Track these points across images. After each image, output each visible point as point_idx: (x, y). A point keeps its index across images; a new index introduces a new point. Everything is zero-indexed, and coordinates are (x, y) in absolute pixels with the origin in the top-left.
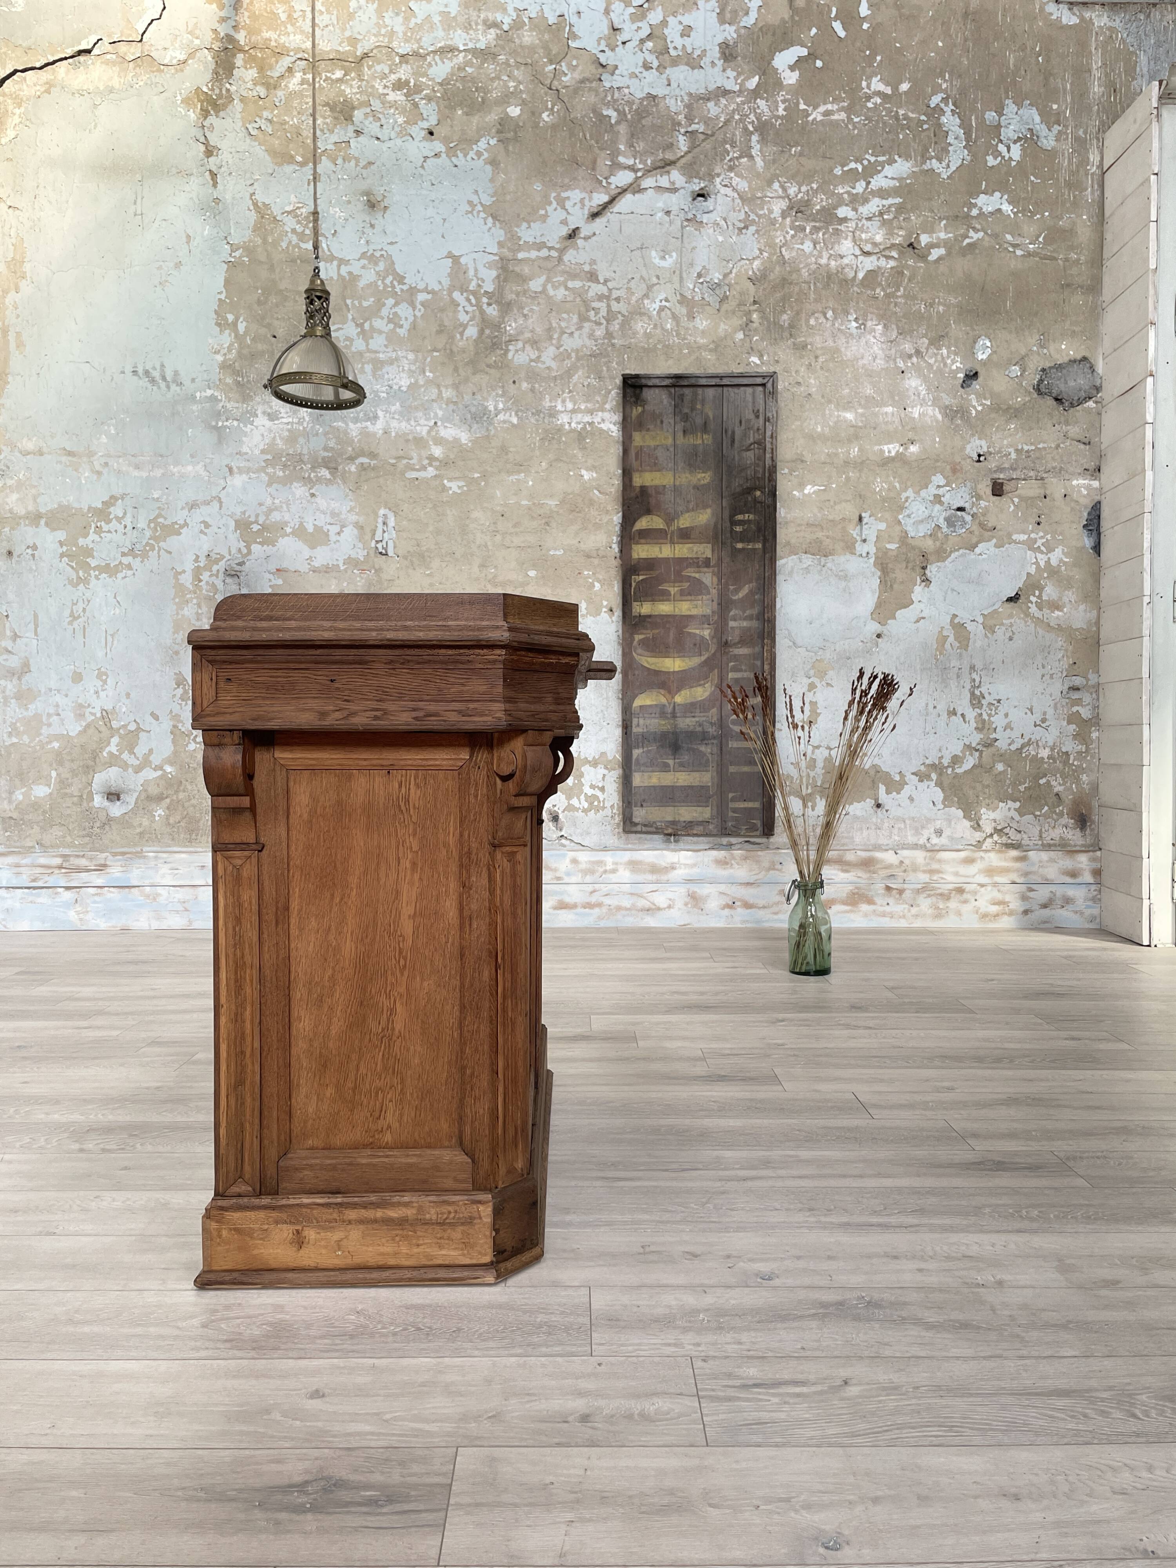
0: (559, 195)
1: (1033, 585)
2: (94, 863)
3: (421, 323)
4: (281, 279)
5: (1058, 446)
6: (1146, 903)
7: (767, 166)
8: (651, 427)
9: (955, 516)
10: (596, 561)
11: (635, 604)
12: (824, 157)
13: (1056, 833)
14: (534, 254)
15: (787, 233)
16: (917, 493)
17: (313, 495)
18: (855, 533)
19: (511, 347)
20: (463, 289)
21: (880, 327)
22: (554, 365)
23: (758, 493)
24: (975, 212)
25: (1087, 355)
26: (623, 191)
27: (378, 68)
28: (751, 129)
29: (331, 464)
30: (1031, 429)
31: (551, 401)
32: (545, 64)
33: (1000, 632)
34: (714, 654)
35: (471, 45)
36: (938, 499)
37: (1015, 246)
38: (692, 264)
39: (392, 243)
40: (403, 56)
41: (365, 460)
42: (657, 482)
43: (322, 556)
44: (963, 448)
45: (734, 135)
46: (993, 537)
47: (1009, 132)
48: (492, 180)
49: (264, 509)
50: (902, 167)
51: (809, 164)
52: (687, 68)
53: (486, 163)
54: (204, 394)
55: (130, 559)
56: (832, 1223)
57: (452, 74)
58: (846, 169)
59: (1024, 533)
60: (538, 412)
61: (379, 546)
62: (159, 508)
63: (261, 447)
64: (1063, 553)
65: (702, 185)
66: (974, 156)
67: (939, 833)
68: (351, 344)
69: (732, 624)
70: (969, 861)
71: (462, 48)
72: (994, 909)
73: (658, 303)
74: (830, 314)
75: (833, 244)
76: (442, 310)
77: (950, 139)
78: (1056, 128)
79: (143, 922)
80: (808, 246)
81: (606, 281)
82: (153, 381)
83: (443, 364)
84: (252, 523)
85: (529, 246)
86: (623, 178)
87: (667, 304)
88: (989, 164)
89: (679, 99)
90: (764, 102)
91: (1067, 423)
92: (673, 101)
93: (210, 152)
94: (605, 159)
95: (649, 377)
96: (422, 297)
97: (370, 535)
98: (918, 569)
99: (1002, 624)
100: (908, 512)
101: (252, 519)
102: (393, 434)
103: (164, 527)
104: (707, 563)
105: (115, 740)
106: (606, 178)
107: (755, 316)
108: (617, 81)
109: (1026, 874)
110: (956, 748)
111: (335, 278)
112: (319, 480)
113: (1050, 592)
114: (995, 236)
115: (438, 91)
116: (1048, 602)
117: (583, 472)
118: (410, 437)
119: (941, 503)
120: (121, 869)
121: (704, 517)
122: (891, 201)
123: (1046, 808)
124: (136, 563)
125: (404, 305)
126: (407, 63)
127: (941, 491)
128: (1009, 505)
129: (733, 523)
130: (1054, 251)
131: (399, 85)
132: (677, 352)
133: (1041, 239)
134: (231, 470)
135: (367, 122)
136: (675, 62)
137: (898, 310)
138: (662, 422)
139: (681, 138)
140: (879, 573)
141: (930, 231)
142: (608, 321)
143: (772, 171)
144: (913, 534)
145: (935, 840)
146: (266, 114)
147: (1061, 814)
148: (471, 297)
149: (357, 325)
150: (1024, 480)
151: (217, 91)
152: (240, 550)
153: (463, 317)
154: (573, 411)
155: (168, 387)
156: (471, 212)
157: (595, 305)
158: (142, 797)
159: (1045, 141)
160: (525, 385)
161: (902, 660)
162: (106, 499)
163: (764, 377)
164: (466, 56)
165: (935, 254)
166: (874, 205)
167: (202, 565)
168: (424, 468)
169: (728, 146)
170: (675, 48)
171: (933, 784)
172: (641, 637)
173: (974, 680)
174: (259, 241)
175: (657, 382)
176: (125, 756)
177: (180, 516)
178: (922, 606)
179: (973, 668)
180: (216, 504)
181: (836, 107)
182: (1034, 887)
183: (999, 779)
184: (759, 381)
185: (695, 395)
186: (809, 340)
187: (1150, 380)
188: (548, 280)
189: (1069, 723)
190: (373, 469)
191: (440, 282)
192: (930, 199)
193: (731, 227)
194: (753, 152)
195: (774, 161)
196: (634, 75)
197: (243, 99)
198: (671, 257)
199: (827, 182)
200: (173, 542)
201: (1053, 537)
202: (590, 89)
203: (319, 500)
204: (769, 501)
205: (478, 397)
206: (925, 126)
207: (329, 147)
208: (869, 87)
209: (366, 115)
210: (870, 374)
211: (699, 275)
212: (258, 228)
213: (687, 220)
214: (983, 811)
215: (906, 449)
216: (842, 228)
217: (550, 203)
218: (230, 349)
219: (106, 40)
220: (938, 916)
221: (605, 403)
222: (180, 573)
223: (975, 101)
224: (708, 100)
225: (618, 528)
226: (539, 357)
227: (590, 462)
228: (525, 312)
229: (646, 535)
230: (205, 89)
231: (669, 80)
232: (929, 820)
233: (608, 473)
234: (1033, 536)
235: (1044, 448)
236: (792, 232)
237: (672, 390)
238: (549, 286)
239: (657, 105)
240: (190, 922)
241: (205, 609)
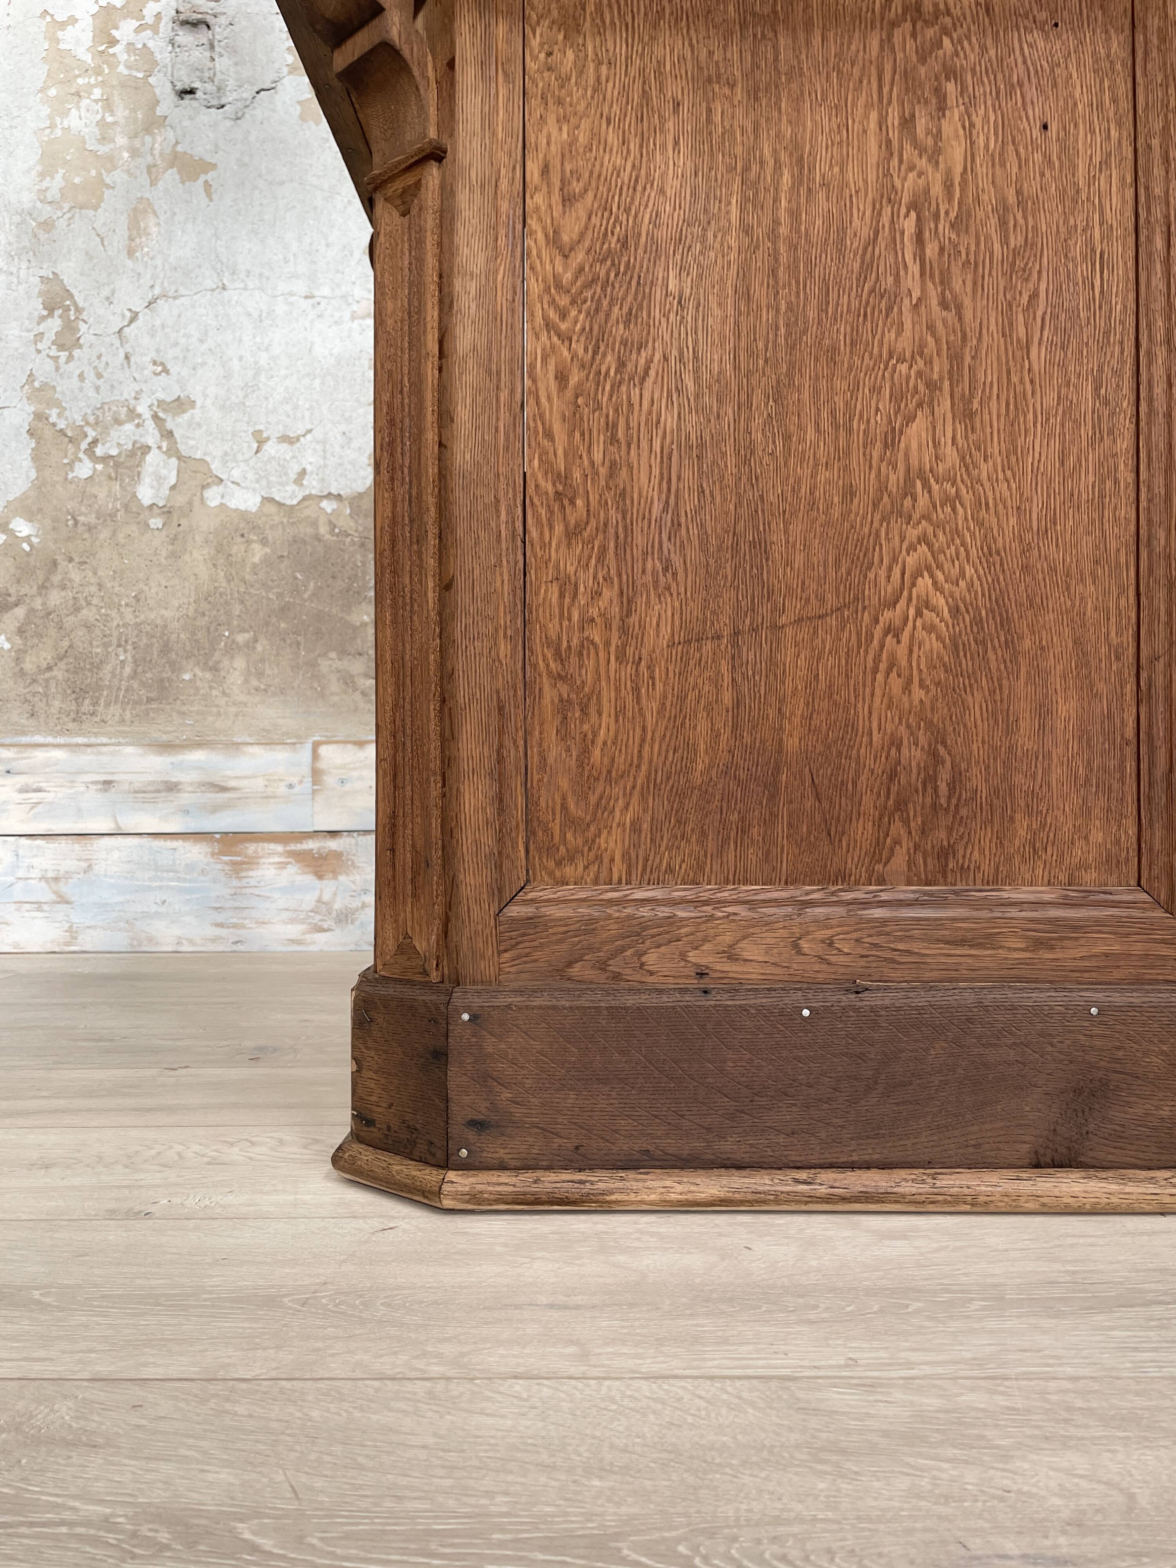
222: (62, 25)
240: (73, 933)
241: (121, 113)
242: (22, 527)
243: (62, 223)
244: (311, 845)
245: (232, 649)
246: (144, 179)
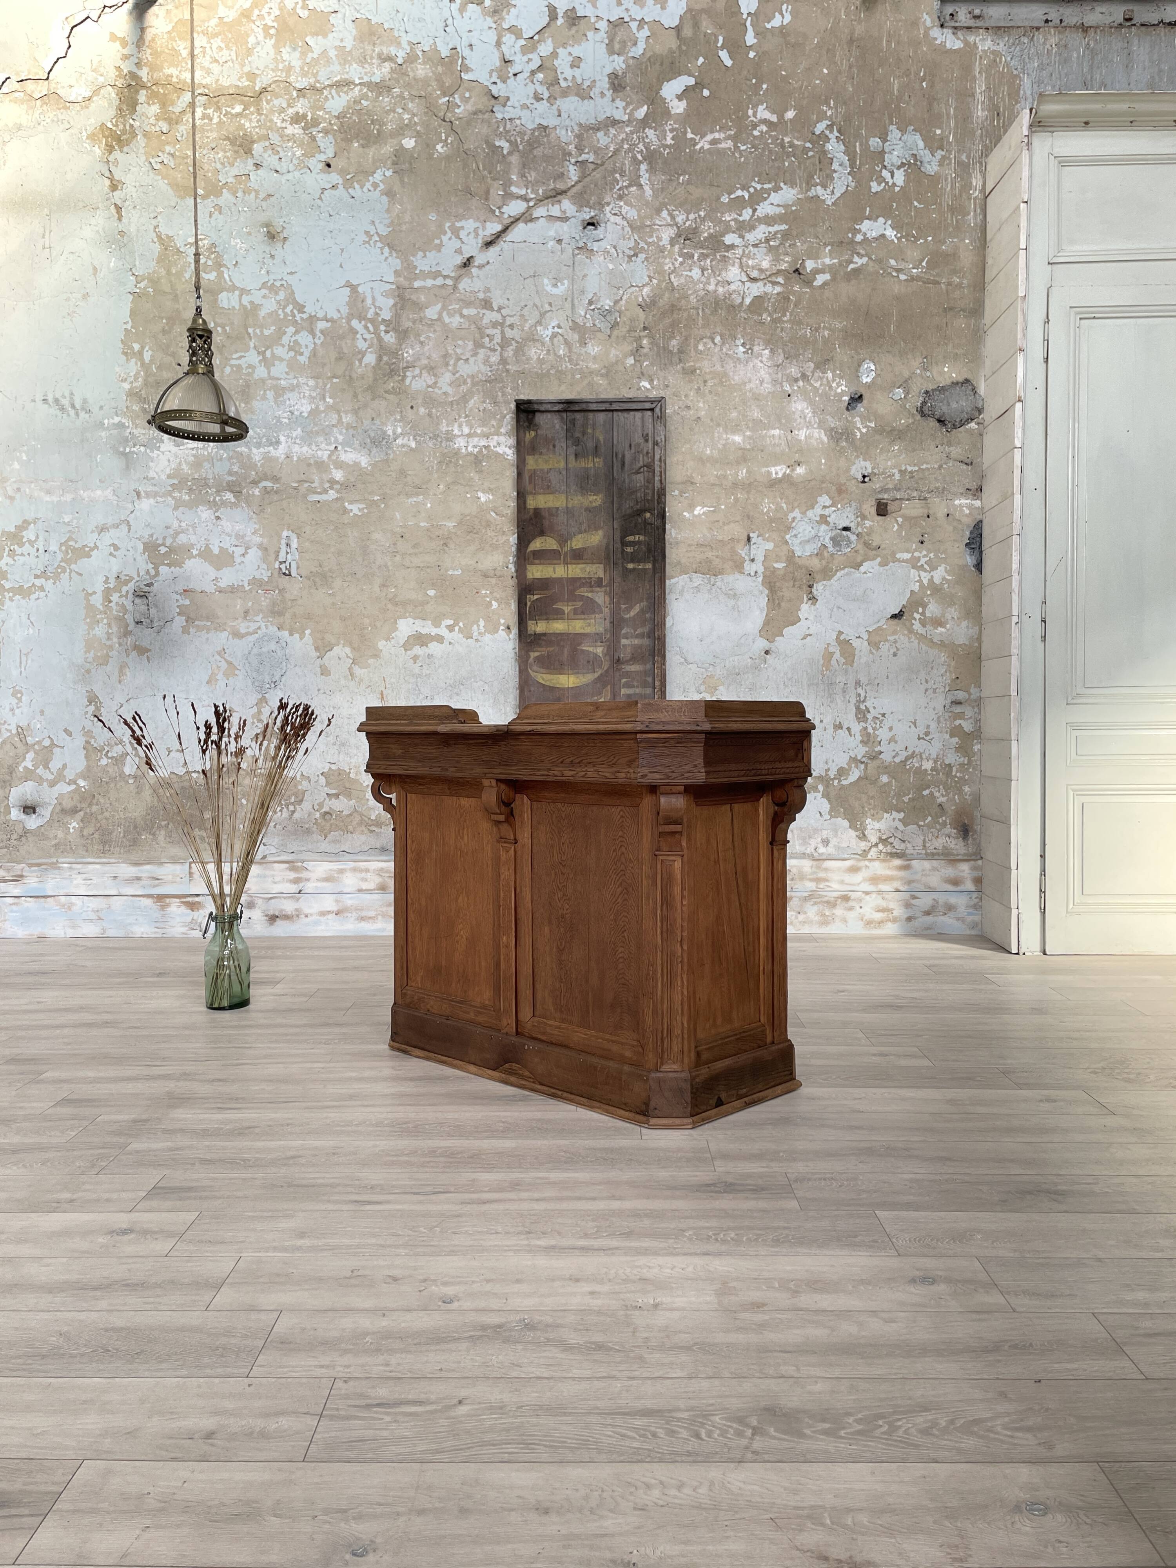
0: (453, 225)
1: (916, 602)
2: (12, 873)
3: (321, 352)
4: (185, 309)
5: (940, 467)
6: (1014, 912)
7: (655, 195)
8: (544, 451)
9: (841, 536)
10: (493, 581)
11: (530, 623)
12: (712, 185)
13: (939, 843)
14: (429, 283)
15: (676, 260)
16: (804, 513)
17: (218, 518)
18: (743, 553)
19: (408, 374)
20: (361, 318)
21: (767, 352)
22: (450, 390)
23: (648, 515)
24: (859, 238)
25: (969, 377)
26: (517, 220)
27: (276, 102)
28: (640, 158)
29: (235, 488)
30: (914, 450)
31: (447, 425)
32: (439, 97)
33: (884, 647)
34: (607, 671)
35: (366, 79)
36: (824, 519)
37: (899, 271)
38: (583, 292)
39: (291, 273)
40: (300, 90)
41: (268, 484)
42: (550, 504)
43: (228, 577)
44: (848, 470)
45: (624, 164)
46: (878, 556)
47: (893, 158)
48: (388, 211)
49: (171, 531)
50: (787, 195)
51: (697, 192)
52: (577, 98)
53: (382, 194)
54: (111, 421)
55: (43, 580)
56: (540, 1246)
57: (349, 108)
58: (732, 196)
59: (908, 551)
60: (436, 437)
61: (283, 566)
62: (70, 531)
63: (168, 471)
64: (946, 571)
65: (592, 214)
66: (858, 182)
67: (826, 842)
68: (254, 372)
69: (624, 641)
70: (854, 870)
71: (357, 82)
72: (879, 916)
73: (551, 330)
74: (718, 339)
75: (720, 271)
76: (342, 337)
77: (835, 166)
78: (940, 153)
79: (59, 930)
80: (696, 273)
81: (500, 309)
82: (63, 409)
83: (343, 390)
84: (160, 545)
85: (424, 275)
86: (515, 208)
87: (560, 331)
88: (873, 190)
89: (569, 129)
90: (652, 131)
91: (950, 444)
92: (564, 132)
93: (114, 187)
94: (498, 189)
95: (540, 402)
96: (321, 325)
97: (274, 556)
98: (805, 588)
99: (887, 640)
100: (795, 532)
101: (160, 542)
102: (295, 459)
103: (74, 550)
104: (599, 582)
105: (30, 756)
106: (499, 208)
107: (645, 342)
108: (509, 112)
109: (910, 882)
110: (842, 761)
111: (237, 307)
112: (224, 503)
113: (933, 609)
114: (879, 261)
115: (335, 124)
116: (932, 618)
117: (480, 494)
118: (312, 461)
119: (827, 523)
120: (36, 880)
121: (596, 538)
122: (776, 228)
123: (930, 818)
124: (49, 585)
125: (304, 334)
126: (304, 97)
127: (826, 512)
128: (893, 524)
129: (624, 544)
130: (938, 275)
131: (297, 119)
132: (569, 377)
133: (924, 264)
134: (138, 494)
135: (266, 155)
136: (565, 93)
137: (784, 334)
138: (554, 446)
139: (572, 168)
140: (767, 592)
141: (815, 257)
142: (502, 347)
143: (660, 199)
144: (799, 554)
145: (822, 850)
146: (168, 148)
147: (944, 825)
148: (369, 325)
149: (259, 353)
150: (908, 500)
151: (121, 127)
152: (148, 572)
153: (361, 345)
154: (469, 435)
155: (77, 414)
156: (368, 242)
157: (490, 331)
158: (57, 810)
159: (928, 167)
160: (422, 410)
161: (790, 676)
162: (20, 523)
163: (652, 402)
164: (360, 90)
165: (820, 279)
166: (761, 232)
167: (111, 586)
168: (325, 491)
169: (617, 175)
170: (565, 79)
171: (819, 795)
172: (537, 654)
173: (859, 695)
174: (163, 272)
175: (549, 407)
176: (40, 771)
177: (90, 539)
178: (808, 623)
179: (858, 683)
180: (124, 528)
181: (722, 135)
182: (917, 894)
183: (884, 789)
184: (648, 405)
185: (587, 419)
186: (697, 365)
187: (1019, 405)
188: (444, 307)
189: (952, 736)
190: (276, 492)
191: (339, 311)
192: (815, 226)
193: (621, 255)
194: (642, 181)
195: (663, 189)
196: (525, 107)
197: (146, 135)
198: (563, 284)
199: (715, 208)
200: (84, 564)
201: (936, 556)
202: (483, 121)
203: (223, 522)
204: (658, 523)
205: (377, 422)
206: (811, 154)
207: (230, 180)
208: (755, 115)
209: (265, 148)
210: (757, 398)
211: (591, 302)
212: (161, 259)
213: (578, 248)
214: (869, 821)
215: (793, 470)
216: (729, 254)
217: (445, 233)
218: (136, 378)
219: (14, 78)
220: (825, 922)
221: (500, 427)
222: (91, 594)
223: (859, 128)
224: (598, 130)
225: (514, 549)
226: (436, 383)
227: (487, 485)
228: (422, 339)
229: (540, 556)
230: (109, 125)
231: (559, 111)
232: (816, 830)
233: (504, 495)
234: (916, 554)
235: (927, 469)
236: (681, 259)
237: (564, 415)
238: (445, 314)
239: (547, 136)
240: (104, 930)
241: (115, 629)
242: (82, 783)
243: (93, 671)
244: (189, 899)
245: (160, 827)
246: (124, 654)
